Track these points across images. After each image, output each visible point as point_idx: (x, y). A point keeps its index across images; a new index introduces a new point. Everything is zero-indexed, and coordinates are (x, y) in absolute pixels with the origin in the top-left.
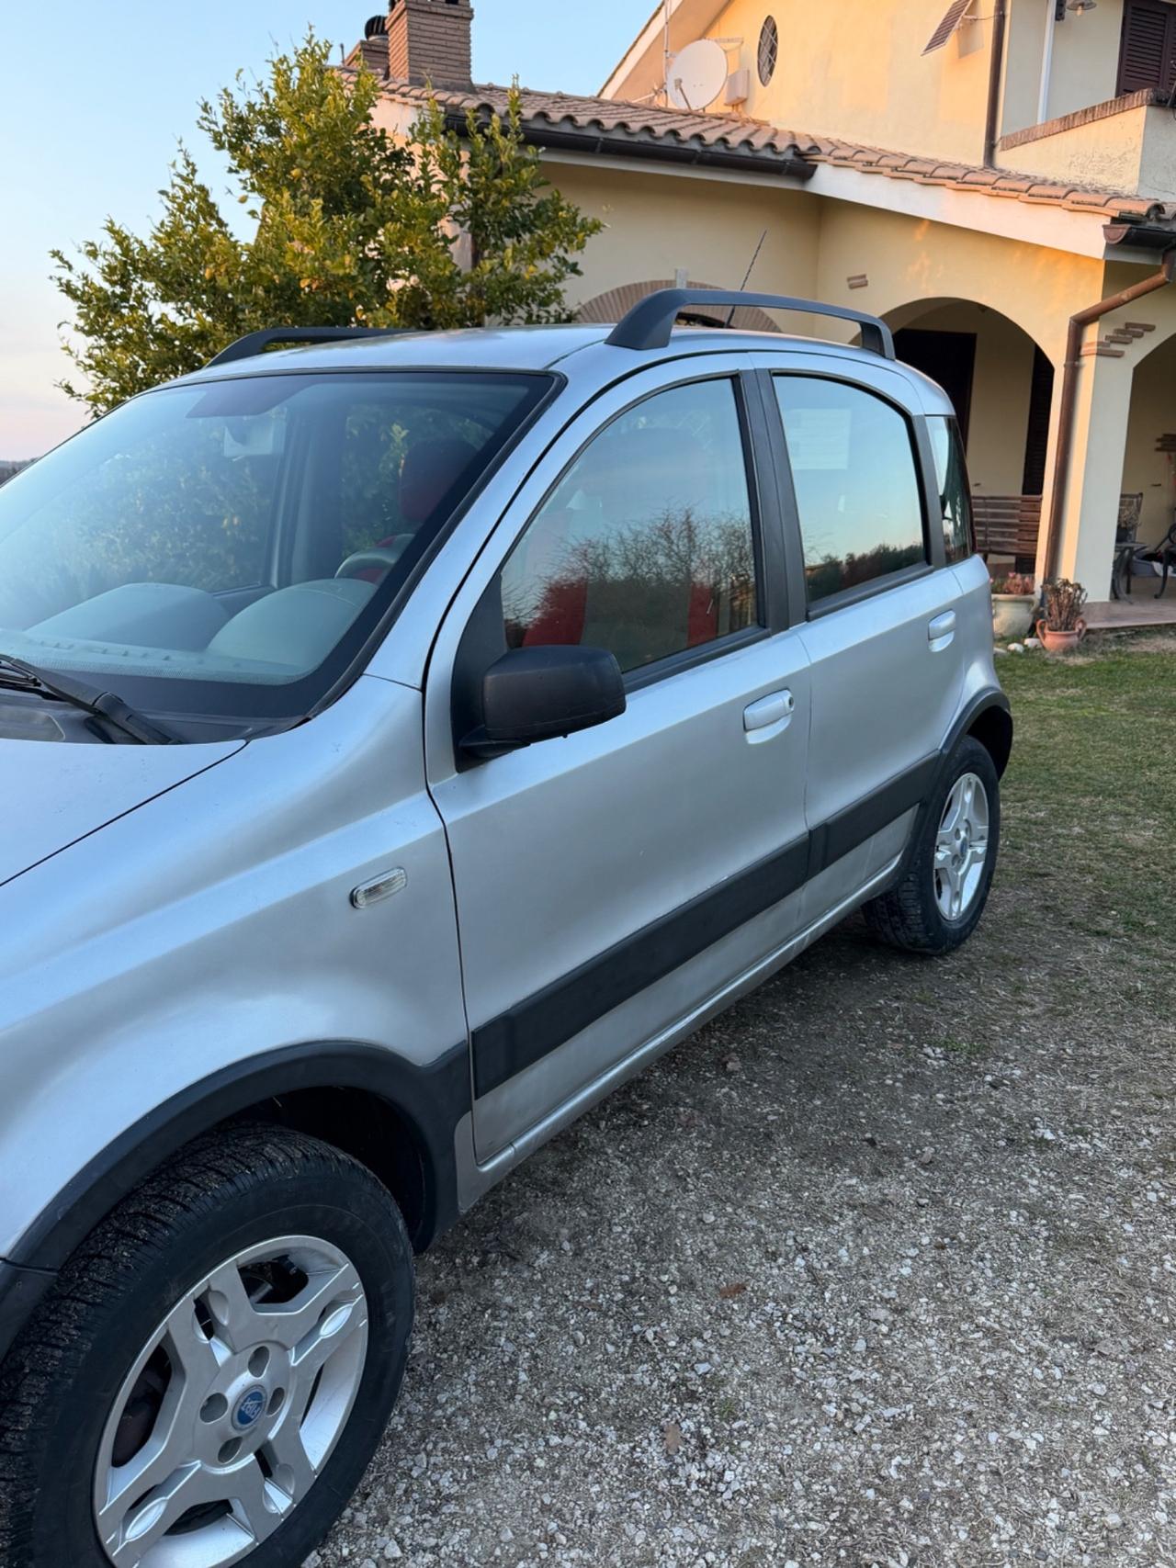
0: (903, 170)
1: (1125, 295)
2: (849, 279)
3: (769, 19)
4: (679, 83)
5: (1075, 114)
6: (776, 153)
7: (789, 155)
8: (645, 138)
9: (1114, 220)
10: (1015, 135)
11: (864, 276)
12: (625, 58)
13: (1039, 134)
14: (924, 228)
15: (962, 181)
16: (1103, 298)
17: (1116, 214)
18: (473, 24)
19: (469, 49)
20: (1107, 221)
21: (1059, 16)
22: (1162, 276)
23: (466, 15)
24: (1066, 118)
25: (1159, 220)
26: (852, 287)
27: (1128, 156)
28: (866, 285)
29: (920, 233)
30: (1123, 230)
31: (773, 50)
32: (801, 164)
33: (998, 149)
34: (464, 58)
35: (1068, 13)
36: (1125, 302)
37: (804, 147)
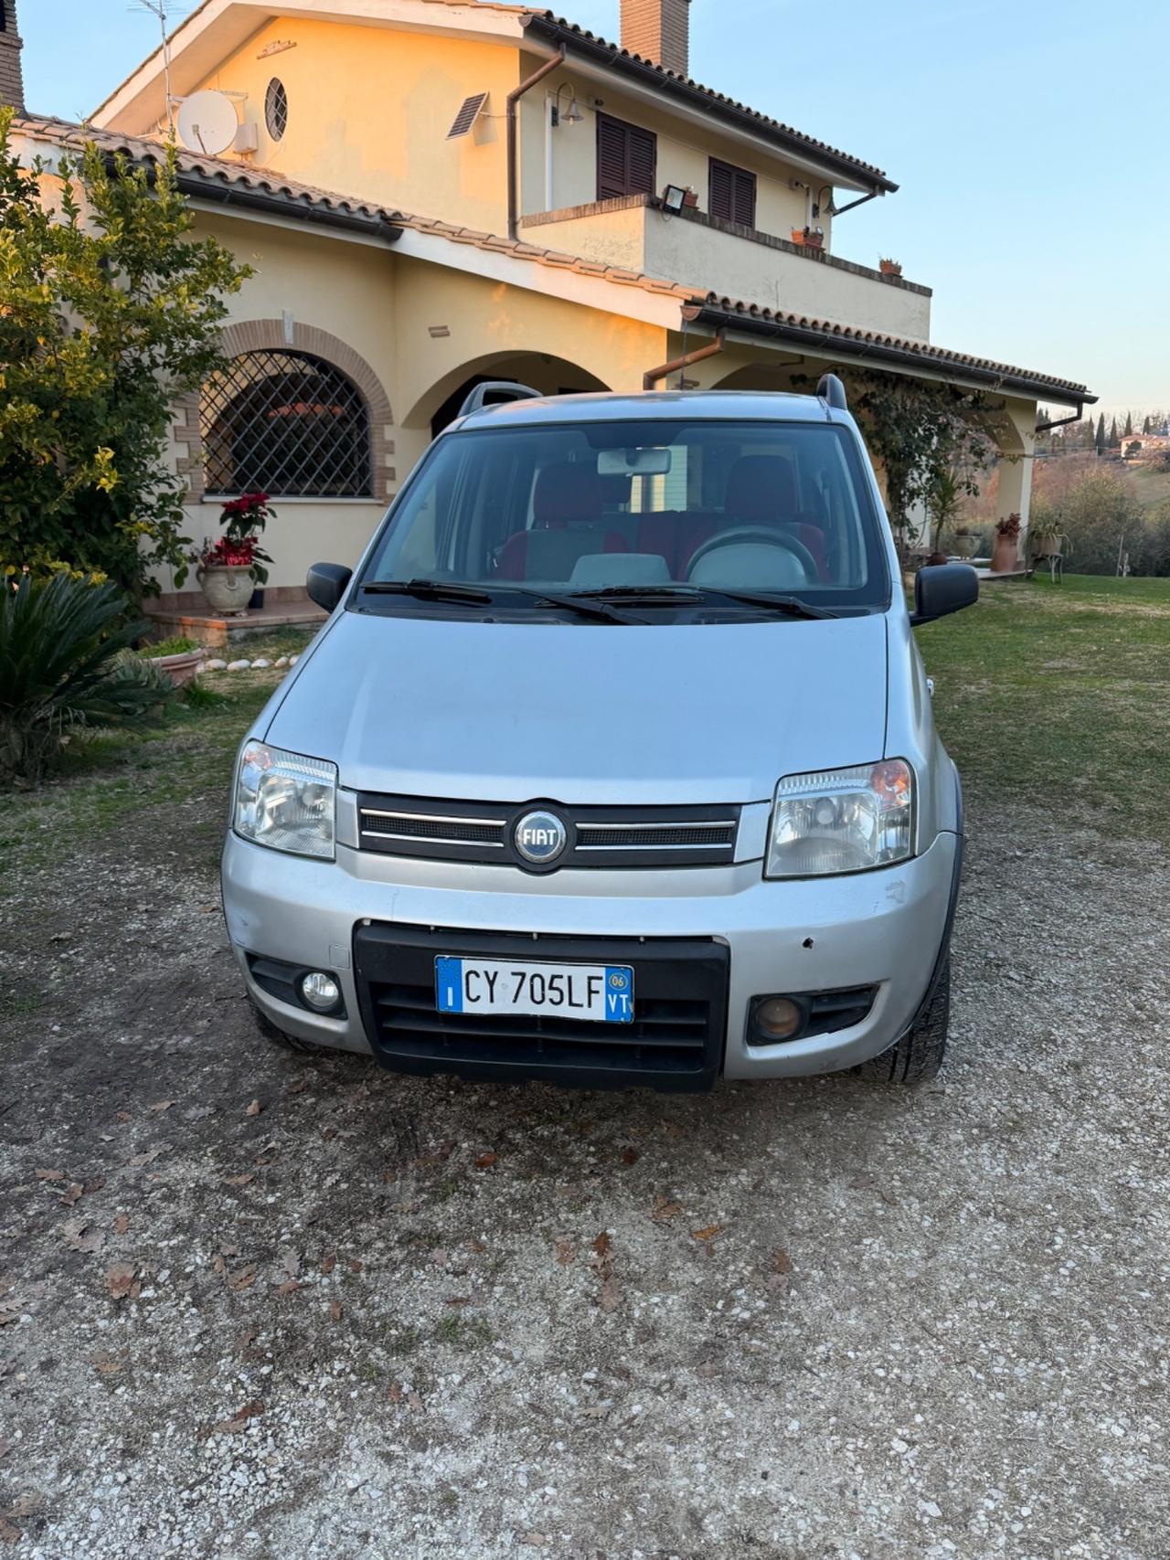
0: (459, 237)
1: (688, 358)
2: (430, 329)
3: (274, 81)
4: (196, 129)
5: (585, 206)
6: (367, 216)
7: (377, 219)
8: (261, 192)
9: (687, 302)
10: (534, 216)
11: (445, 328)
12: (116, 93)
13: (556, 218)
14: (503, 287)
15: (487, 244)
16: (668, 360)
17: (690, 298)
18: (22, 53)
19: (20, 77)
20: (682, 303)
21: (555, 122)
22: (717, 346)
23: (14, 43)
24: (578, 208)
25: (713, 304)
26: (434, 336)
27: (633, 244)
28: (448, 334)
29: (498, 295)
30: (696, 310)
31: (283, 109)
32: (390, 227)
33: (519, 226)
34: (16, 86)
35: (560, 121)
36: (688, 364)
37: (389, 213)
